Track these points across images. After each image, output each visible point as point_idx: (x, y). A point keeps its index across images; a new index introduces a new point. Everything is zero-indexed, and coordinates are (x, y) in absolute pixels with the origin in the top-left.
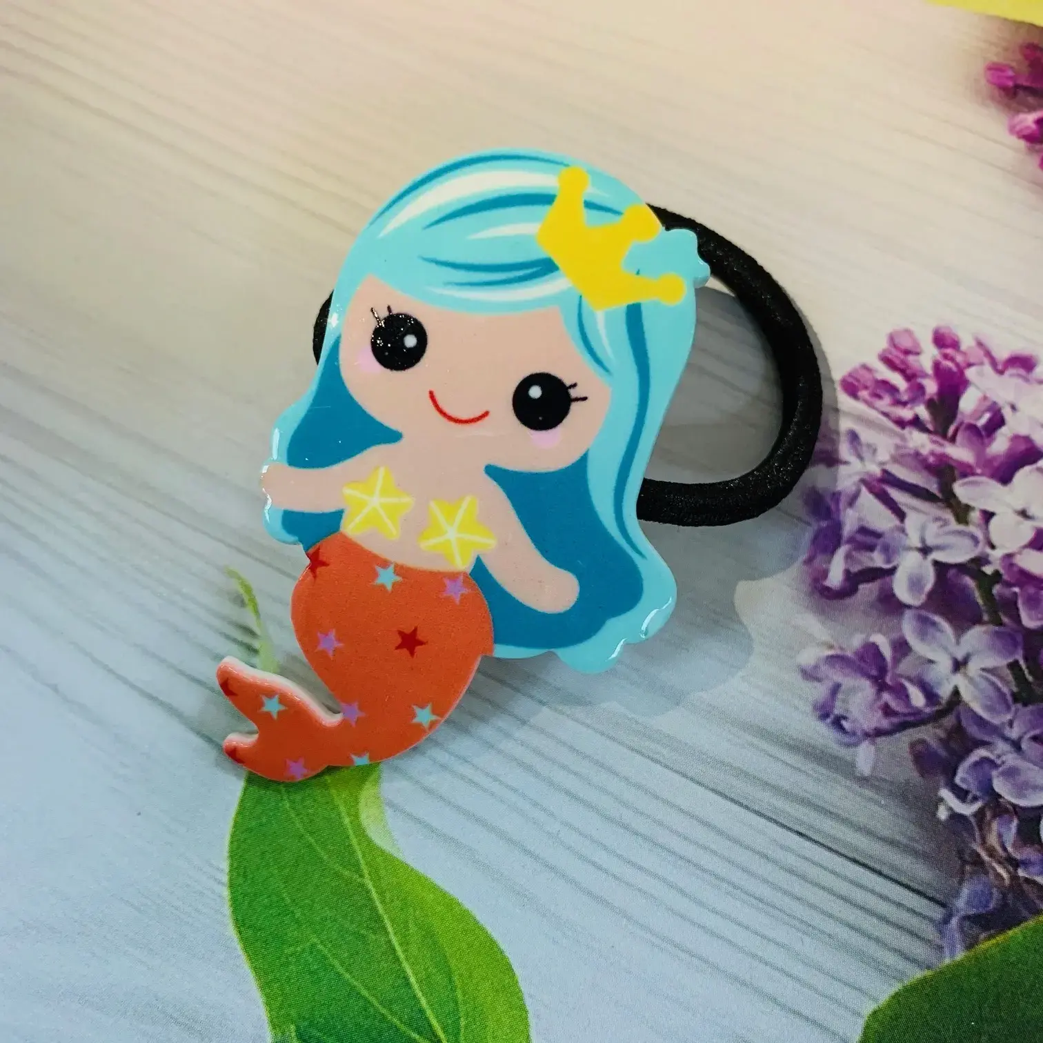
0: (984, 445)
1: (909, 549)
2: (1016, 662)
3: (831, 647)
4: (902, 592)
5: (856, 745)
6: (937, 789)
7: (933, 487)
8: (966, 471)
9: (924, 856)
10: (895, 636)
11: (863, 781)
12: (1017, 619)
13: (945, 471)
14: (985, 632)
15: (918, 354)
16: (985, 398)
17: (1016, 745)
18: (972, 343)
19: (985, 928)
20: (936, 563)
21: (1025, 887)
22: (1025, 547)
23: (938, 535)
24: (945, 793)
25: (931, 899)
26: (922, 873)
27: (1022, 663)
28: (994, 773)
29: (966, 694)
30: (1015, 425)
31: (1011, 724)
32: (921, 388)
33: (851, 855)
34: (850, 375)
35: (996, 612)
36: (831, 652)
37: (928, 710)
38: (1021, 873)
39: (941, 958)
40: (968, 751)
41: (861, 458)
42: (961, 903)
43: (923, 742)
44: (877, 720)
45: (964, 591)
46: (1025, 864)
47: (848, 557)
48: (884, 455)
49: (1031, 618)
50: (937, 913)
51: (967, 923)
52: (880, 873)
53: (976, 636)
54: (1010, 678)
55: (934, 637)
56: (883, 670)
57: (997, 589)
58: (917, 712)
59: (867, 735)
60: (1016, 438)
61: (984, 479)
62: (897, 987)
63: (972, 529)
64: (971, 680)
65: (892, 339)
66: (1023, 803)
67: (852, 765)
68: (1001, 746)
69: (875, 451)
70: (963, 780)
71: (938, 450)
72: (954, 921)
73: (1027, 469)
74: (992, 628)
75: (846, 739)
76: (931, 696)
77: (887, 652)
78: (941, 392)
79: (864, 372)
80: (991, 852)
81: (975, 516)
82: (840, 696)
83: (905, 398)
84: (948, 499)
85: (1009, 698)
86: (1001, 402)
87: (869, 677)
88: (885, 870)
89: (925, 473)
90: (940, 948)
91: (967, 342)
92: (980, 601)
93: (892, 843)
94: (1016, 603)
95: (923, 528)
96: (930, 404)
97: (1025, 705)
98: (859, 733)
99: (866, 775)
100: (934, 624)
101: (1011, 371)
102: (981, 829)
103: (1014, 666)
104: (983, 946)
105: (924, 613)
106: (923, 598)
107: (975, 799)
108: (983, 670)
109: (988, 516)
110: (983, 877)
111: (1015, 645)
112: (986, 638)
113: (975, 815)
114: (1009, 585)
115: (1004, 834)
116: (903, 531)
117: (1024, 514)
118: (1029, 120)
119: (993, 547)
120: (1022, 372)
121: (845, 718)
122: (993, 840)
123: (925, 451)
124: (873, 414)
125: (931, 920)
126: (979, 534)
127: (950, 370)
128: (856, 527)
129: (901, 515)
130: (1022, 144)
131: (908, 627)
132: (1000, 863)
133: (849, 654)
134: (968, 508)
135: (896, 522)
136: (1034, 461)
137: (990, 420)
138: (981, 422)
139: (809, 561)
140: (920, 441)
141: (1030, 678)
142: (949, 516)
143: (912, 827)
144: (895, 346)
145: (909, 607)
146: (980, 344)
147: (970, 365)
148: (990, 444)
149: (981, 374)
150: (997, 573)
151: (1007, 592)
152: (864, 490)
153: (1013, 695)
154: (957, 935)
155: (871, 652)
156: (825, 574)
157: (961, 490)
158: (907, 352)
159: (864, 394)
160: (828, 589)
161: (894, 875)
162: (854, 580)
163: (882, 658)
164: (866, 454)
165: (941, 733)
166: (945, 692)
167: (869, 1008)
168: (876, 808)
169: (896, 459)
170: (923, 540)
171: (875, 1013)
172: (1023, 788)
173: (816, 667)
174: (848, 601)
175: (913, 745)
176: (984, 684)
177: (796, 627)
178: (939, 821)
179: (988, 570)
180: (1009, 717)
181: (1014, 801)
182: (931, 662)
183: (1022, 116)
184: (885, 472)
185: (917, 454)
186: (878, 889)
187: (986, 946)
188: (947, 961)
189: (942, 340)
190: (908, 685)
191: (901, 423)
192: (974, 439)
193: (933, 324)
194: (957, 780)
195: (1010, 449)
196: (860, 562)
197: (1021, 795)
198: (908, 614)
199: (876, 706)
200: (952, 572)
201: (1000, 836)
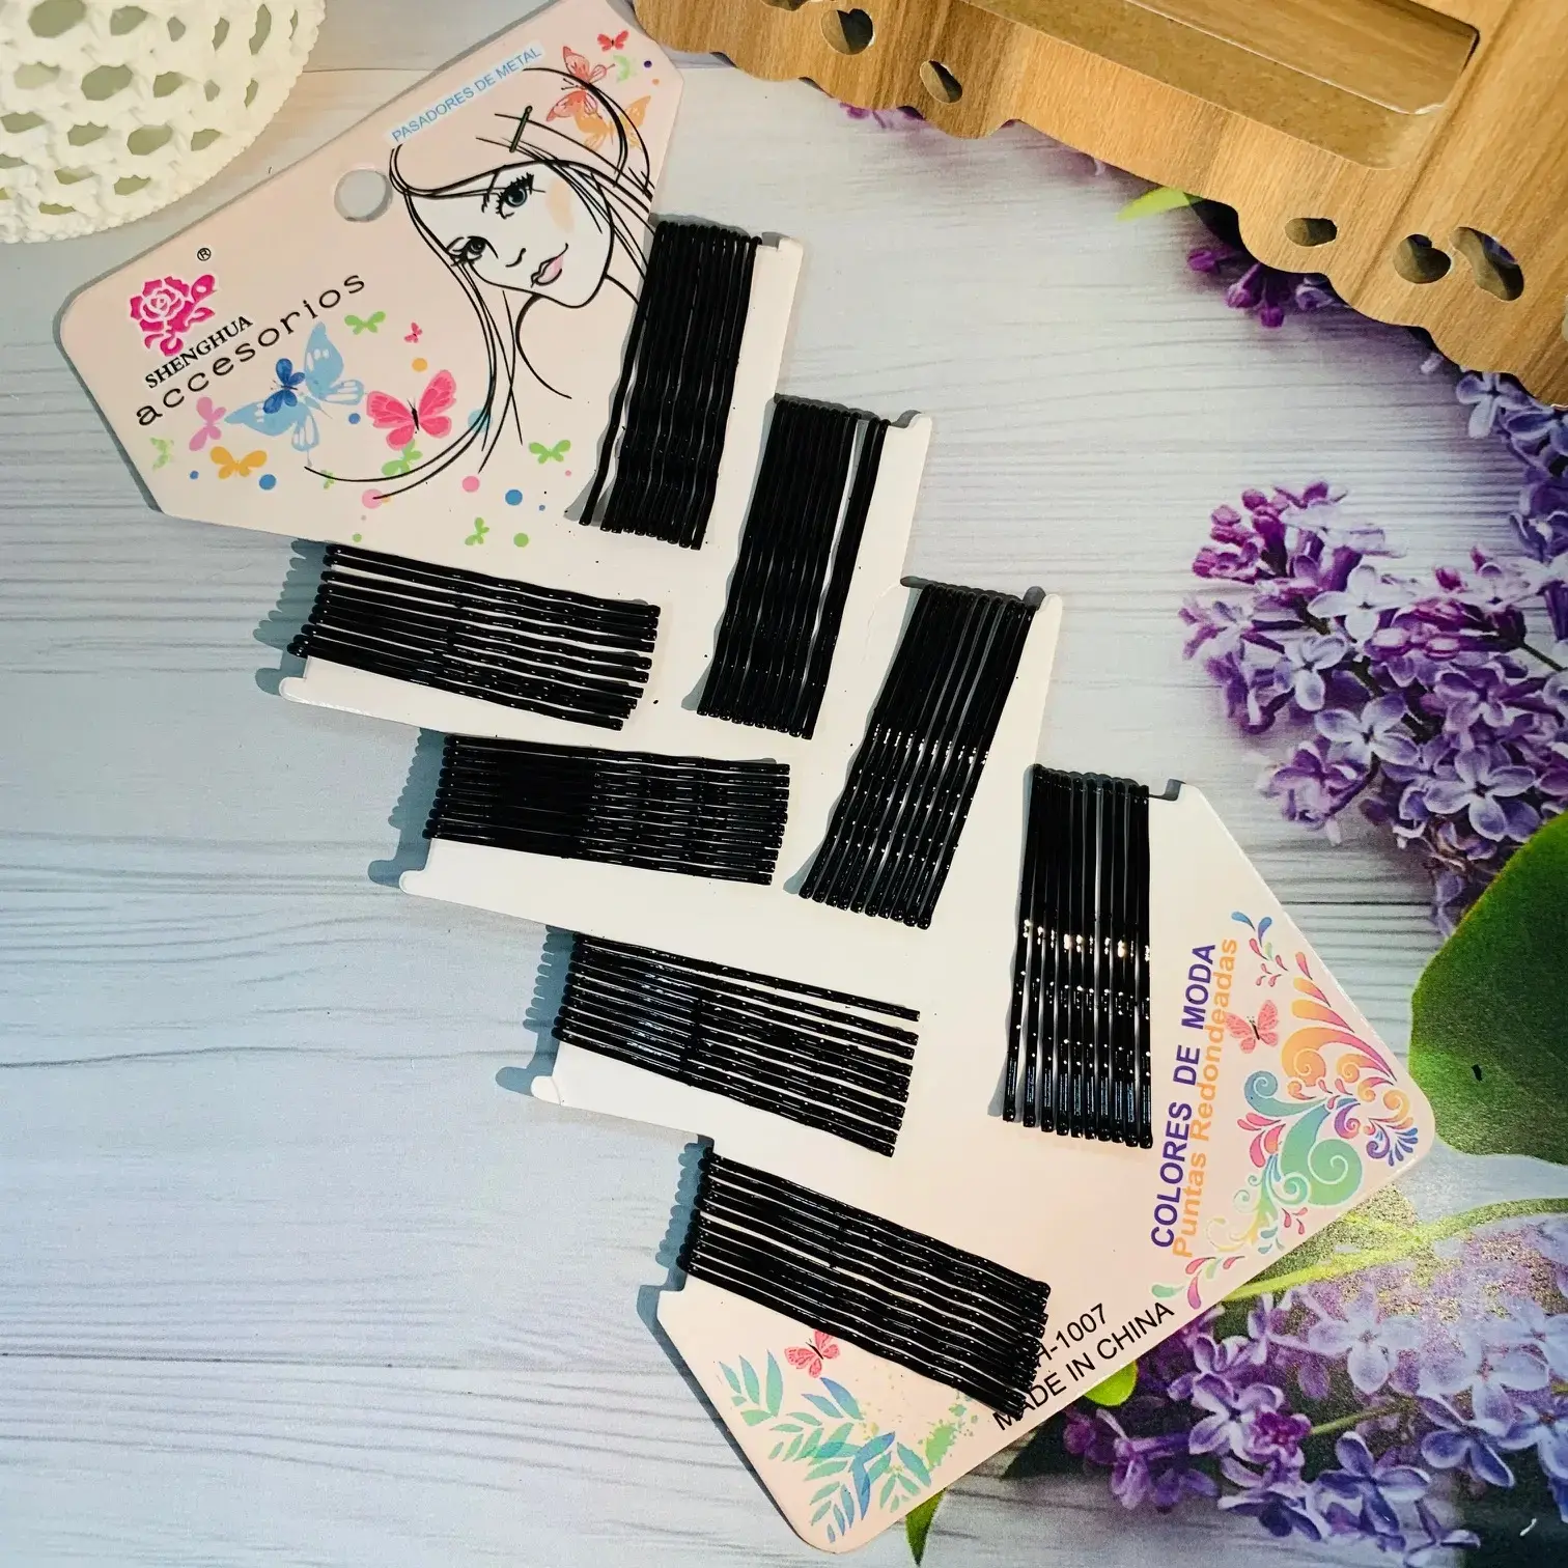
0: (1316, 568)
1: (1297, 670)
2: (1406, 715)
3: (1275, 767)
4: (1305, 703)
5: (1323, 825)
6: (1391, 829)
7: (1293, 616)
8: (1312, 594)
9: (1404, 878)
10: (1315, 737)
11: (1338, 847)
12: (1394, 685)
13: (1296, 601)
14: (1378, 703)
15: (1239, 521)
16: (1301, 532)
17: (1431, 773)
18: (1275, 493)
19: (1462, 906)
20: (1320, 672)
21: (1477, 866)
22: (1377, 629)
23: (1312, 652)
24: (1397, 829)
25: (1420, 904)
26: (1405, 889)
27: (1410, 714)
28: (1425, 799)
29: (1382, 755)
30: (1331, 542)
31: (1421, 760)
32: (1252, 547)
33: (1353, 901)
34: (1198, 561)
35: (1377, 688)
36: (1278, 770)
37: (1361, 778)
38: (1470, 858)
39: (1442, 940)
40: (1401, 793)
41: (1234, 620)
42: (1440, 897)
43: (1367, 801)
44: (1329, 802)
45: (1348, 681)
46: (1471, 851)
47: (1257, 697)
48: (1248, 610)
49: (1403, 680)
50: (1426, 911)
51: (1448, 909)
52: (1378, 903)
53: (1371, 710)
54: (1406, 728)
55: (1342, 725)
56: (1316, 764)
57: (1370, 670)
58: (1355, 782)
59: (1327, 815)
60: (1336, 552)
61: (1326, 593)
62: (1421, 972)
63: (1334, 635)
64: (1381, 743)
65: (1214, 518)
66: (1452, 811)
67: (1327, 840)
68: (1421, 779)
69: (1241, 609)
70: (1406, 814)
71: (1285, 587)
72: (1440, 911)
73: (1354, 570)
74: (1378, 699)
75: (1314, 825)
76: (1358, 768)
77: (1314, 751)
78: (1268, 544)
79: (1206, 553)
80: (1445, 854)
81: (1332, 624)
82: (1297, 798)
83: (1244, 559)
84: (1310, 622)
85: (1412, 742)
86: (1314, 530)
87: (1311, 775)
88: (1381, 900)
89: (1283, 609)
90: (1439, 933)
91: (1270, 495)
92: (1363, 684)
93: (1377, 879)
94: (1387, 673)
95: (1300, 651)
96: (1264, 556)
97: (1425, 743)
98: (1321, 817)
99: (1338, 842)
100: (1338, 716)
101: (1313, 501)
102: (1430, 840)
103: (1406, 719)
104: (1466, 918)
105: (1327, 712)
106: (1322, 701)
107: (1419, 823)
108: (1387, 731)
109: (1341, 620)
110: (1448, 874)
111: (1400, 703)
112: (1378, 708)
113: (1424, 834)
114: (1377, 663)
115: (1448, 838)
116: (1287, 659)
117: (1366, 606)
118: (1238, 287)
119: (1355, 641)
120: (1320, 499)
121: (1307, 811)
122: (1442, 845)
123: (1276, 593)
124: (1229, 582)
125: (1425, 918)
126: (1341, 636)
127: (1266, 521)
128: (1253, 673)
129: (1281, 649)
130: (1241, 312)
131: (1321, 727)
132: (1453, 858)
133: (1289, 766)
134: (1325, 621)
135: (1280, 655)
136: (1357, 563)
137: (1312, 547)
138: (1306, 552)
139: (1232, 714)
140: (1269, 587)
141: (1421, 722)
142: (1314, 633)
143: (1385, 862)
144: (1219, 523)
145: (1315, 712)
146: (1280, 491)
147: (1280, 512)
148: (1320, 563)
149: (1290, 515)
150: (1365, 658)
151: (1378, 669)
152: (1245, 642)
153: (1414, 739)
154: (1446, 920)
155: (1304, 756)
156: (1247, 716)
157: (1314, 610)
158: (1230, 524)
159: (1213, 570)
160: (1253, 727)
161: (1388, 900)
162: (1268, 712)
163: (1315, 758)
164: (1235, 614)
165: (1377, 790)
166: (1367, 760)
167: (1409, 993)
168: (1355, 862)
169: (1257, 610)
170: (1304, 660)
171: (1415, 994)
172: (1447, 802)
173: (1272, 785)
174: (1271, 729)
175: (1361, 807)
176: (1391, 741)
177: (1244, 765)
178: (1401, 850)
179: (1359, 659)
180: (1418, 756)
181: (1446, 812)
182: (1349, 743)
183: (1232, 287)
184: (1254, 622)
185: (1272, 598)
186: (1381, 914)
187: (1468, 915)
188: (1447, 939)
189: (1252, 502)
190: (1338, 767)
191: (1250, 580)
192: (1306, 566)
193: (1239, 493)
194: (1402, 816)
195: (1336, 562)
196: (1267, 697)
197: (1449, 806)
198: (1317, 717)
199: (1325, 790)
200: (1334, 672)
201: (1446, 840)
